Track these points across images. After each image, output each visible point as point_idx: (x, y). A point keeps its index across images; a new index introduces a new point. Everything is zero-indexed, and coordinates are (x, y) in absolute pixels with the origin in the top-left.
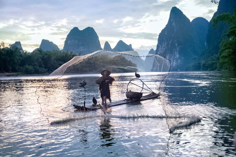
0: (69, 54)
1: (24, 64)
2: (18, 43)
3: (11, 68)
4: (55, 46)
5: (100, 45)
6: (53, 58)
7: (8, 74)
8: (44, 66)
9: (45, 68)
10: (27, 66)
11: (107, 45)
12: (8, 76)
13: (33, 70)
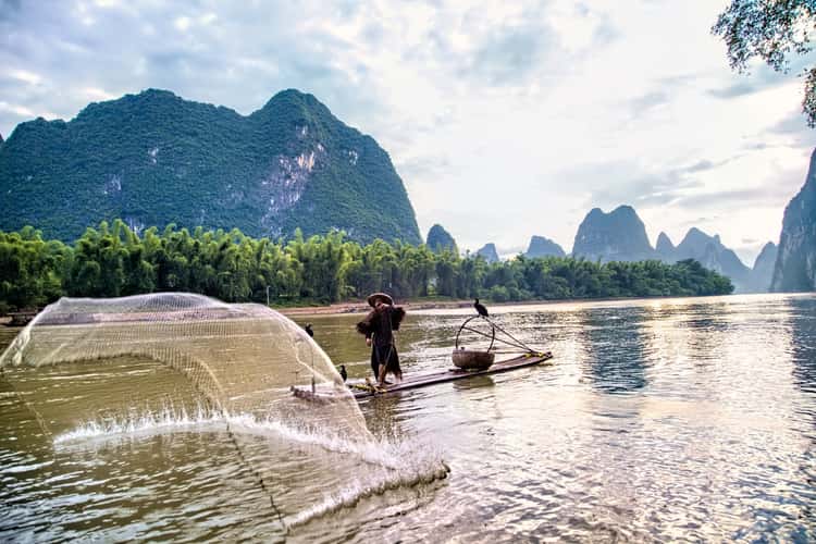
0: (577, 262)
1: (492, 285)
2: (491, 247)
3: (468, 292)
4: (557, 248)
5: (648, 242)
6: (546, 271)
7: (462, 302)
8: (527, 287)
9: (531, 290)
10: (497, 288)
11: (663, 238)
12: (461, 306)
13: (508, 295)
